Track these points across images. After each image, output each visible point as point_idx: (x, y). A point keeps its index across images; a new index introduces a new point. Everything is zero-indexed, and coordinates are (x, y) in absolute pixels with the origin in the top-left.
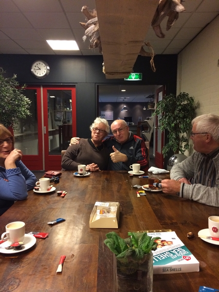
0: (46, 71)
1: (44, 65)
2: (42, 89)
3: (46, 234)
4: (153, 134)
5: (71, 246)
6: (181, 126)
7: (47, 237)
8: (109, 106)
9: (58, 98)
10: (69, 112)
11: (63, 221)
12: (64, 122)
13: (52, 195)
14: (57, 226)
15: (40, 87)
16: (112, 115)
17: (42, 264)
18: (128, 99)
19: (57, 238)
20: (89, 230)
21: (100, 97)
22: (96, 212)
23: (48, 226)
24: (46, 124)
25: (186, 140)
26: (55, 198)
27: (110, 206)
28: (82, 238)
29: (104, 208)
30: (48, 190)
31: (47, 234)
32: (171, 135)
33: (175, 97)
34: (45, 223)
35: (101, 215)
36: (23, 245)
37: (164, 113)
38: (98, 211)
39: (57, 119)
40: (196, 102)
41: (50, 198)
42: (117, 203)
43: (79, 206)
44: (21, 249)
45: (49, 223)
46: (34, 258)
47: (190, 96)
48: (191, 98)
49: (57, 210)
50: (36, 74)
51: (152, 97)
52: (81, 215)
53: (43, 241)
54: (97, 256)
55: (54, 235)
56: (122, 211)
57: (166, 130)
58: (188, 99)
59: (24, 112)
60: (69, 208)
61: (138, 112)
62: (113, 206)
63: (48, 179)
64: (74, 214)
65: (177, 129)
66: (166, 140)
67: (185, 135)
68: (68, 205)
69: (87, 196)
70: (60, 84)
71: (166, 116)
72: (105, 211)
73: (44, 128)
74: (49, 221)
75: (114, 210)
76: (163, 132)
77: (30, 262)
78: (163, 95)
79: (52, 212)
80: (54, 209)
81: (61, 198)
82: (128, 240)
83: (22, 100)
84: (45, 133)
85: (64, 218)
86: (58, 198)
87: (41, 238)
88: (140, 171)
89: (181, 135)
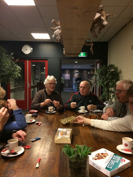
0: (30, 51)
1: (29, 47)
2: (28, 61)
3: (29, 146)
4: (93, 88)
5: (44, 153)
6: (110, 84)
7: (30, 148)
8: (67, 71)
9: (37, 66)
10: (43, 75)
11: (40, 139)
12: (40, 81)
13: (33, 124)
14: (36, 142)
15: (27, 60)
16: (69, 76)
17: (27, 163)
18: (79, 67)
19: (36, 149)
20: (54, 144)
21: (62, 66)
22: (58, 134)
23: (31, 142)
24: (30, 82)
25: (113, 93)
26: (35, 126)
27: (66, 131)
28: (50, 149)
29: (63, 132)
30: (31, 121)
31: (31, 147)
32: (104, 89)
33: (107, 67)
34: (29, 140)
35: (61, 136)
36: (17, 152)
37: (100, 76)
38: (60, 134)
39: (36, 78)
40: (119, 70)
41: (32, 126)
42: (71, 129)
43: (49, 131)
44: (16, 154)
45: (31, 140)
46: (23, 159)
47: (115, 66)
48: (116, 67)
49: (36, 133)
50: (24, 52)
51: (93, 66)
52: (50, 136)
53: (28, 150)
54: (59, 159)
55: (34, 147)
56: (74, 134)
57: (102, 86)
58: (114, 68)
59: (17, 75)
60: (43, 132)
61: (85, 75)
62: (68, 131)
63: (31, 115)
64: (46, 135)
65: (107, 86)
66: (101, 92)
67: (113, 89)
68: (42, 130)
69: (54, 125)
70: (38, 58)
71: (101, 78)
72: (64, 134)
73: (28, 84)
74: (31, 139)
75: (69, 133)
76: (99, 88)
77: (21, 162)
78: (100, 65)
79: (33, 134)
80: (34, 132)
81: (38, 126)
82: (76, 149)
83: (16, 68)
84: (29, 87)
85: (40, 138)
86: (36, 126)
87: (27, 149)
88: (85, 111)
89: (110, 89)
